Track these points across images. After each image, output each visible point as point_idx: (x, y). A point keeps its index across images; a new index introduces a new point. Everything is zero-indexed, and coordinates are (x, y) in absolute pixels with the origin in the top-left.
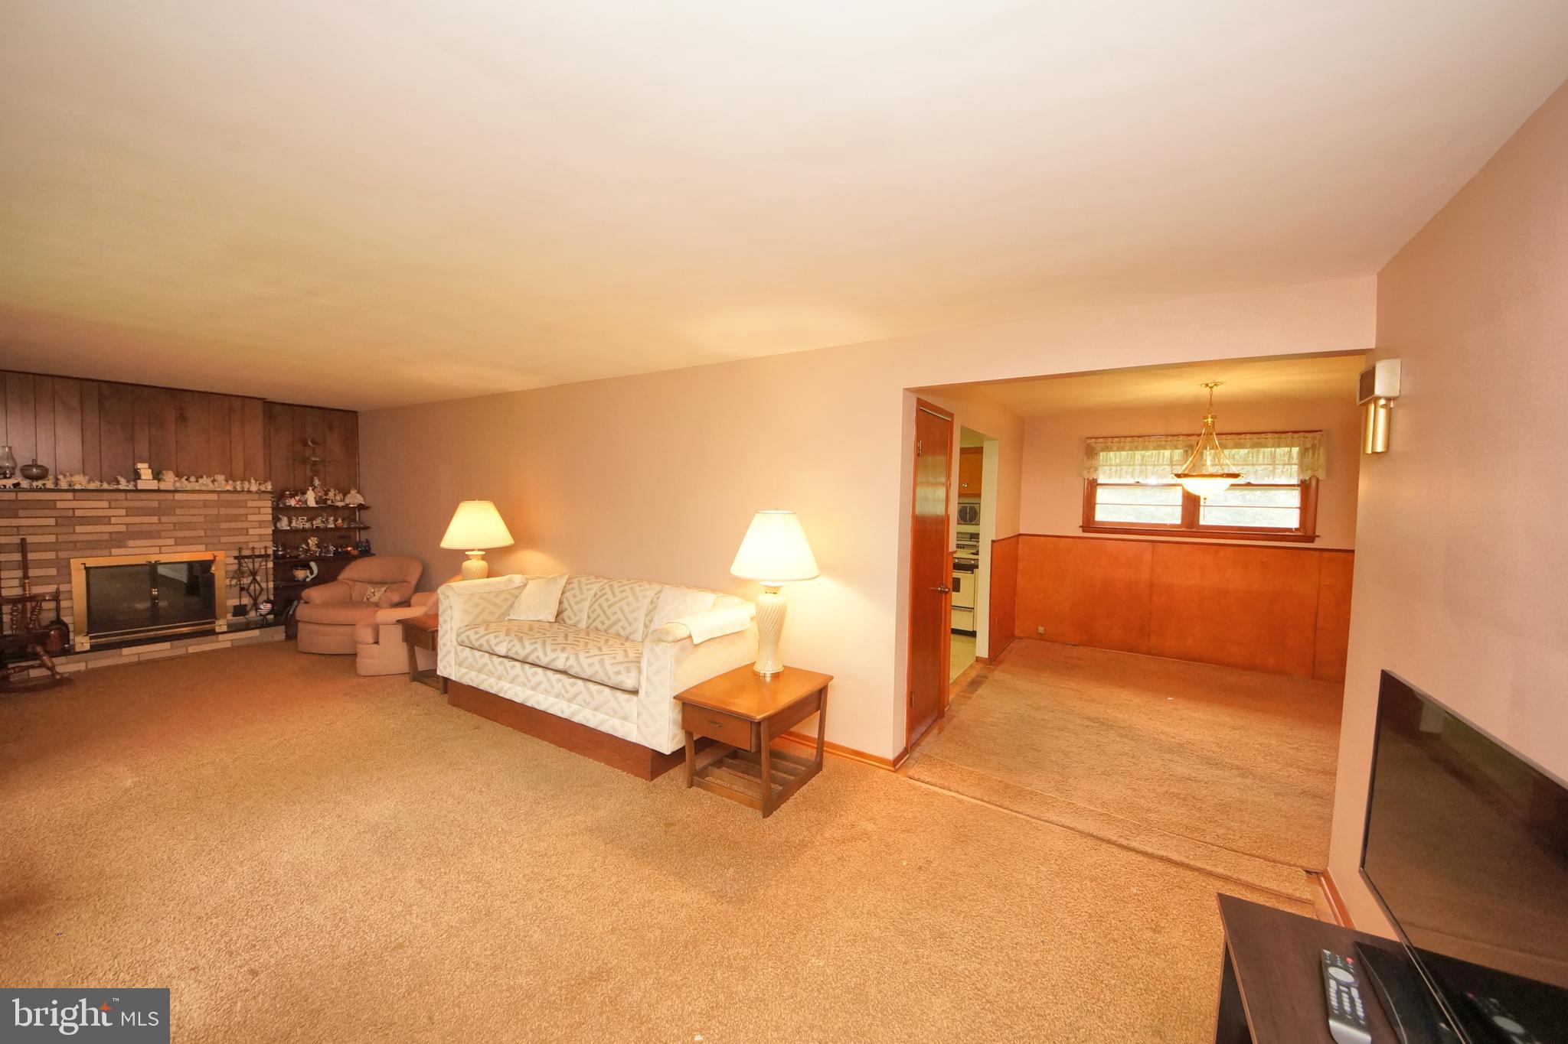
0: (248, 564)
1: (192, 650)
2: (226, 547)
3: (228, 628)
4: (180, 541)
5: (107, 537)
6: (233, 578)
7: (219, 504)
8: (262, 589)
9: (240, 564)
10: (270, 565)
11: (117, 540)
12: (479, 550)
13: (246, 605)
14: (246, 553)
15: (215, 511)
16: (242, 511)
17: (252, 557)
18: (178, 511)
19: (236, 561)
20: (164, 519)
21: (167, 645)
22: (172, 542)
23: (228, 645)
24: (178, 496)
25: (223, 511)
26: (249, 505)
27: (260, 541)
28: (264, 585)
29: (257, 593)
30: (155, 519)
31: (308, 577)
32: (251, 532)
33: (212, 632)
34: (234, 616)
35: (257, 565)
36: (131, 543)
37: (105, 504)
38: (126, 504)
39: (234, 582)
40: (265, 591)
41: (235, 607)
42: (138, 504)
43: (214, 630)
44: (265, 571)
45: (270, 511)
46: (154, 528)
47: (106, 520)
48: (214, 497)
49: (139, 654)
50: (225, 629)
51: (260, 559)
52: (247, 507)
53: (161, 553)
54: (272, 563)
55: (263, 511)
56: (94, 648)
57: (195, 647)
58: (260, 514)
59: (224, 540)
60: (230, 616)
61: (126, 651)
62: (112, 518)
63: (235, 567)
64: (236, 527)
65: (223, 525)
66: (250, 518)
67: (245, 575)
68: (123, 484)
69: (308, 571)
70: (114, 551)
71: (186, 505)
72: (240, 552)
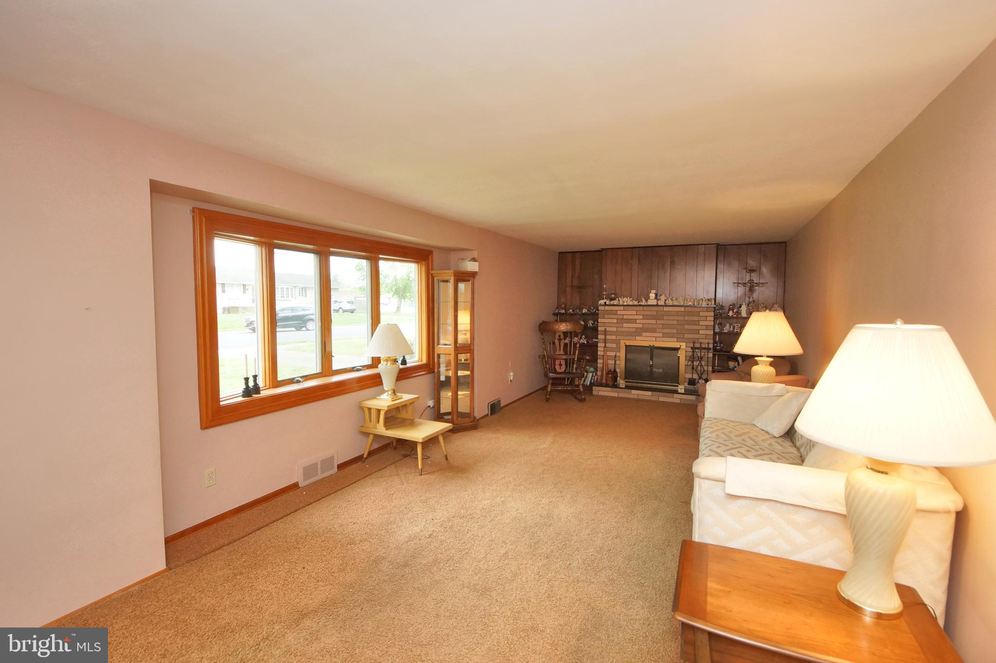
0: (698, 353)
1: (661, 399)
2: (687, 341)
3: (685, 391)
4: (665, 335)
5: (634, 330)
6: (689, 360)
7: (685, 314)
8: (704, 370)
9: (693, 352)
10: (711, 355)
11: (638, 332)
12: (768, 357)
13: (695, 379)
14: (697, 345)
15: (682, 318)
16: (696, 318)
17: (701, 348)
18: (665, 318)
19: (691, 350)
20: (659, 322)
21: (649, 393)
22: (661, 335)
23: (678, 401)
24: (666, 309)
25: (686, 318)
26: (701, 315)
27: (706, 338)
28: (706, 368)
29: (702, 372)
30: (654, 322)
31: (736, 367)
32: (701, 332)
33: (676, 392)
34: (688, 384)
35: (703, 354)
36: (644, 334)
37: (634, 313)
38: (643, 313)
39: (690, 363)
40: (706, 372)
41: (689, 379)
42: (648, 313)
43: (678, 391)
44: (707, 358)
45: (712, 319)
46: (655, 326)
47: (634, 321)
48: (682, 309)
49: (638, 395)
50: (683, 391)
51: (705, 351)
52: (699, 316)
53: (656, 341)
54: (712, 354)
55: (708, 318)
56: (627, 387)
57: (664, 398)
58: (706, 321)
59: (686, 336)
60: (686, 384)
61: (633, 392)
62: (637, 320)
63: (691, 354)
64: (693, 328)
65: (687, 327)
66: (701, 323)
67: (695, 360)
68: (644, 302)
69: (737, 363)
70: (637, 338)
71: (669, 314)
72: (694, 345)
